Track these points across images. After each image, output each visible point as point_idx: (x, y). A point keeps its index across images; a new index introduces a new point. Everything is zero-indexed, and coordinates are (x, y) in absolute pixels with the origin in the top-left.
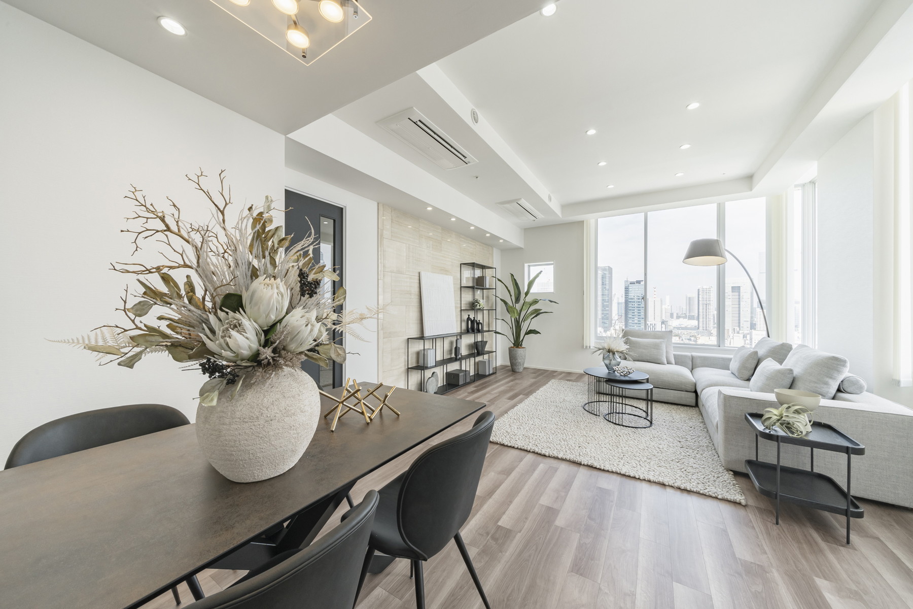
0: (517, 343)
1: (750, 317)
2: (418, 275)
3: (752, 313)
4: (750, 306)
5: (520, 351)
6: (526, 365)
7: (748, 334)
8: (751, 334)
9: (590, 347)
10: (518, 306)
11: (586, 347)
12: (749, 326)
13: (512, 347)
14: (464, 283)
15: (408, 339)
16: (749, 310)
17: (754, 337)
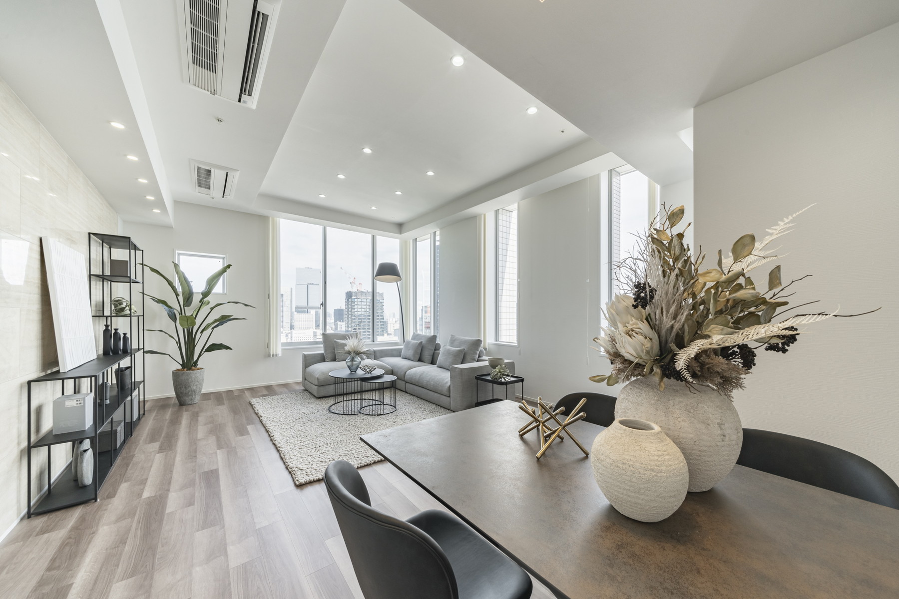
0: (189, 363)
1: (290, 320)
2: (38, 243)
3: (291, 316)
4: (290, 311)
5: (194, 374)
6: (204, 391)
7: (289, 333)
8: (291, 333)
9: (277, 355)
10: (189, 312)
11: (273, 355)
12: (289, 327)
13: (178, 370)
14: (97, 270)
15: (29, 383)
16: (290, 314)
17: (293, 335)
